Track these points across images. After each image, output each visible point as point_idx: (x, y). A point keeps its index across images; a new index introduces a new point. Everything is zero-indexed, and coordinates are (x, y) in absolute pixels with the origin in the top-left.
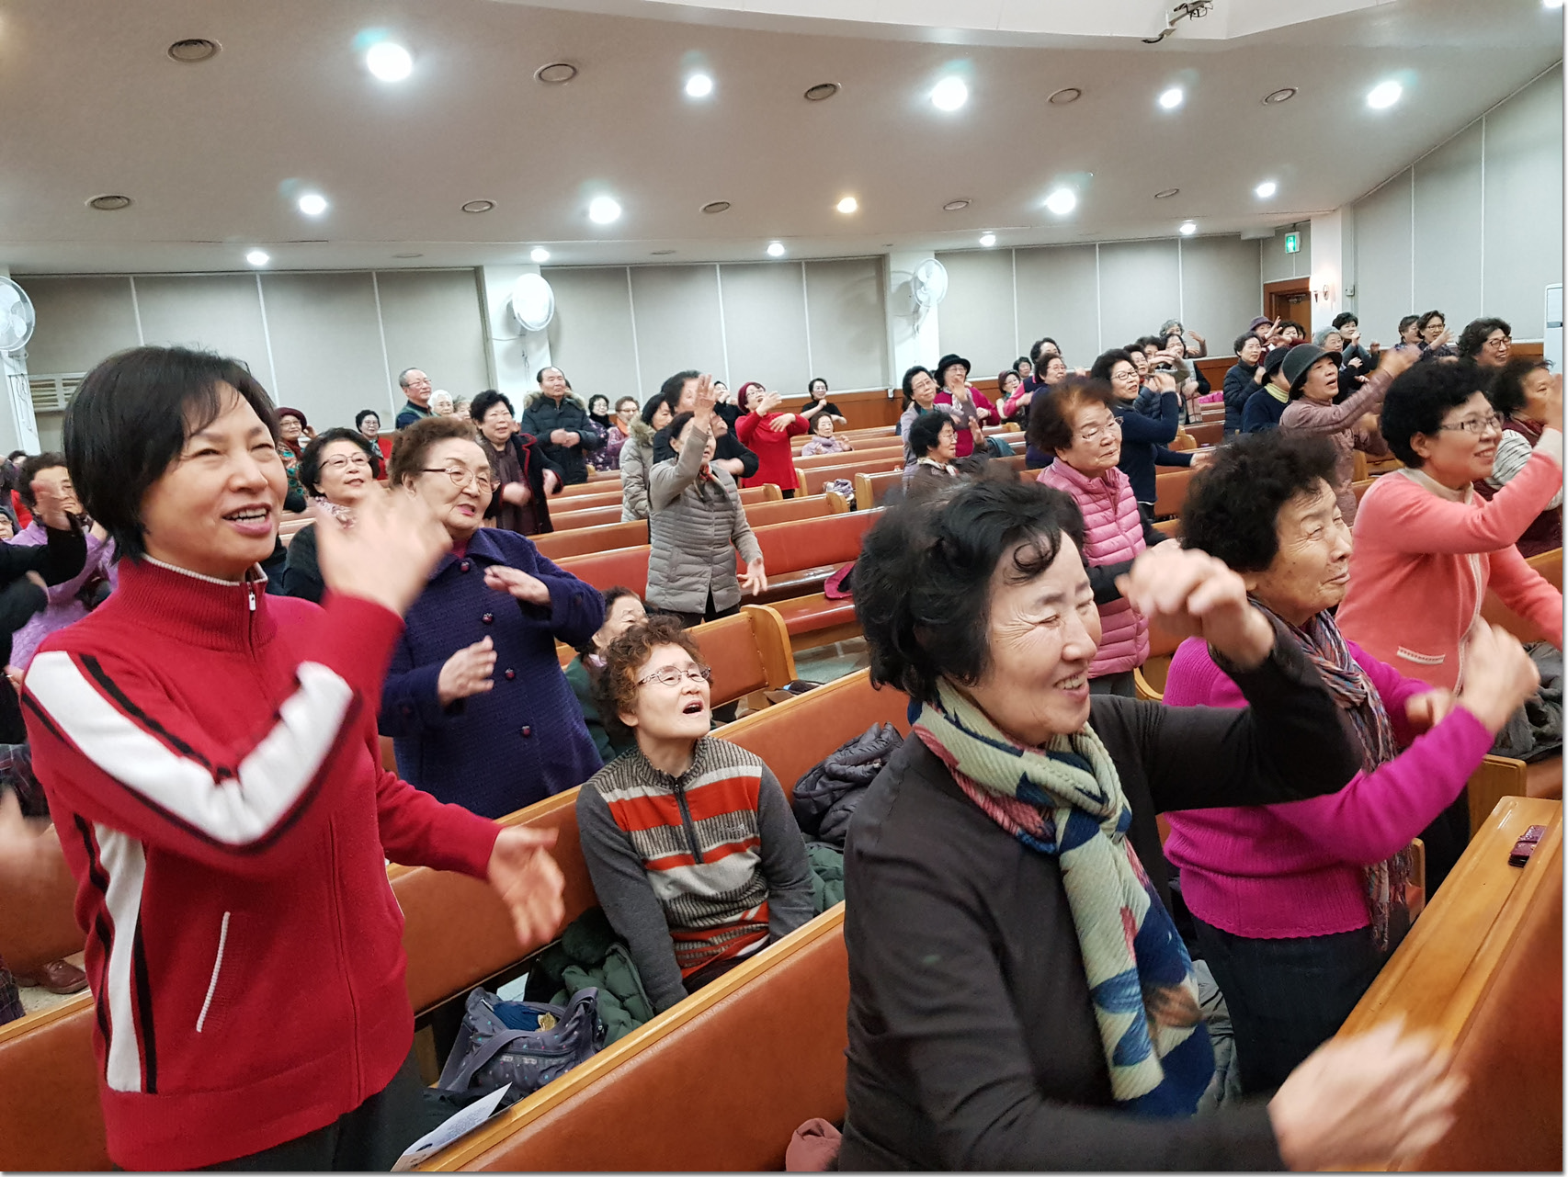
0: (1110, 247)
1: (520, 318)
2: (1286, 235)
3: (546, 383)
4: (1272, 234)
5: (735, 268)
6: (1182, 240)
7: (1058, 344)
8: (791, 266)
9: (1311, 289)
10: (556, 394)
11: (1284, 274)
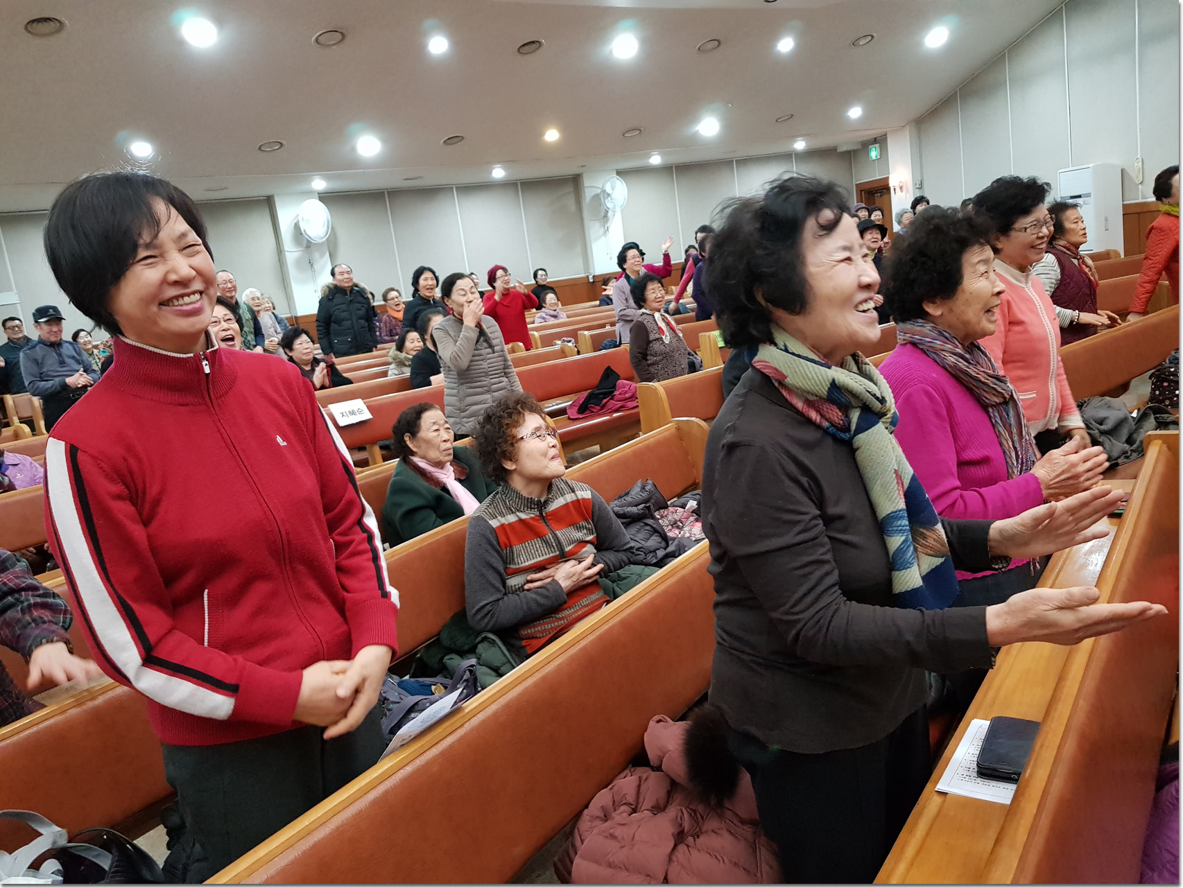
0: (744, 162)
1: (306, 233)
2: (870, 147)
3: (338, 277)
4: (859, 147)
5: (468, 189)
6: (795, 154)
8: (509, 185)
9: (891, 185)
10: (346, 285)
11: (869, 176)
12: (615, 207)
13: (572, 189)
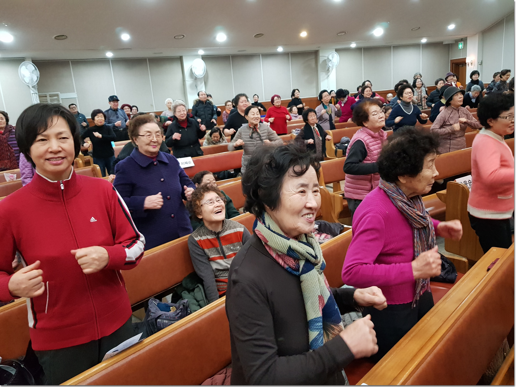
0: (397, 47)
1: (195, 74)
2: (459, 43)
3: (201, 96)
4: (454, 42)
5: (267, 56)
6: (422, 44)
7: (371, 83)
8: (286, 55)
9: (466, 62)
10: (204, 100)
11: (458, 57)
12: (333, 65)
13: (313, 57)
